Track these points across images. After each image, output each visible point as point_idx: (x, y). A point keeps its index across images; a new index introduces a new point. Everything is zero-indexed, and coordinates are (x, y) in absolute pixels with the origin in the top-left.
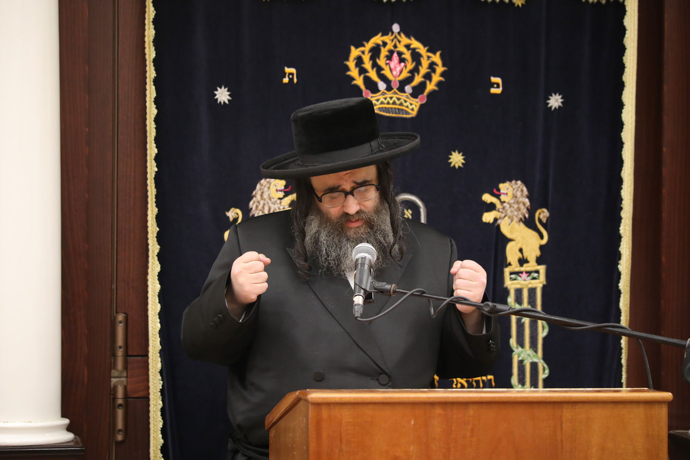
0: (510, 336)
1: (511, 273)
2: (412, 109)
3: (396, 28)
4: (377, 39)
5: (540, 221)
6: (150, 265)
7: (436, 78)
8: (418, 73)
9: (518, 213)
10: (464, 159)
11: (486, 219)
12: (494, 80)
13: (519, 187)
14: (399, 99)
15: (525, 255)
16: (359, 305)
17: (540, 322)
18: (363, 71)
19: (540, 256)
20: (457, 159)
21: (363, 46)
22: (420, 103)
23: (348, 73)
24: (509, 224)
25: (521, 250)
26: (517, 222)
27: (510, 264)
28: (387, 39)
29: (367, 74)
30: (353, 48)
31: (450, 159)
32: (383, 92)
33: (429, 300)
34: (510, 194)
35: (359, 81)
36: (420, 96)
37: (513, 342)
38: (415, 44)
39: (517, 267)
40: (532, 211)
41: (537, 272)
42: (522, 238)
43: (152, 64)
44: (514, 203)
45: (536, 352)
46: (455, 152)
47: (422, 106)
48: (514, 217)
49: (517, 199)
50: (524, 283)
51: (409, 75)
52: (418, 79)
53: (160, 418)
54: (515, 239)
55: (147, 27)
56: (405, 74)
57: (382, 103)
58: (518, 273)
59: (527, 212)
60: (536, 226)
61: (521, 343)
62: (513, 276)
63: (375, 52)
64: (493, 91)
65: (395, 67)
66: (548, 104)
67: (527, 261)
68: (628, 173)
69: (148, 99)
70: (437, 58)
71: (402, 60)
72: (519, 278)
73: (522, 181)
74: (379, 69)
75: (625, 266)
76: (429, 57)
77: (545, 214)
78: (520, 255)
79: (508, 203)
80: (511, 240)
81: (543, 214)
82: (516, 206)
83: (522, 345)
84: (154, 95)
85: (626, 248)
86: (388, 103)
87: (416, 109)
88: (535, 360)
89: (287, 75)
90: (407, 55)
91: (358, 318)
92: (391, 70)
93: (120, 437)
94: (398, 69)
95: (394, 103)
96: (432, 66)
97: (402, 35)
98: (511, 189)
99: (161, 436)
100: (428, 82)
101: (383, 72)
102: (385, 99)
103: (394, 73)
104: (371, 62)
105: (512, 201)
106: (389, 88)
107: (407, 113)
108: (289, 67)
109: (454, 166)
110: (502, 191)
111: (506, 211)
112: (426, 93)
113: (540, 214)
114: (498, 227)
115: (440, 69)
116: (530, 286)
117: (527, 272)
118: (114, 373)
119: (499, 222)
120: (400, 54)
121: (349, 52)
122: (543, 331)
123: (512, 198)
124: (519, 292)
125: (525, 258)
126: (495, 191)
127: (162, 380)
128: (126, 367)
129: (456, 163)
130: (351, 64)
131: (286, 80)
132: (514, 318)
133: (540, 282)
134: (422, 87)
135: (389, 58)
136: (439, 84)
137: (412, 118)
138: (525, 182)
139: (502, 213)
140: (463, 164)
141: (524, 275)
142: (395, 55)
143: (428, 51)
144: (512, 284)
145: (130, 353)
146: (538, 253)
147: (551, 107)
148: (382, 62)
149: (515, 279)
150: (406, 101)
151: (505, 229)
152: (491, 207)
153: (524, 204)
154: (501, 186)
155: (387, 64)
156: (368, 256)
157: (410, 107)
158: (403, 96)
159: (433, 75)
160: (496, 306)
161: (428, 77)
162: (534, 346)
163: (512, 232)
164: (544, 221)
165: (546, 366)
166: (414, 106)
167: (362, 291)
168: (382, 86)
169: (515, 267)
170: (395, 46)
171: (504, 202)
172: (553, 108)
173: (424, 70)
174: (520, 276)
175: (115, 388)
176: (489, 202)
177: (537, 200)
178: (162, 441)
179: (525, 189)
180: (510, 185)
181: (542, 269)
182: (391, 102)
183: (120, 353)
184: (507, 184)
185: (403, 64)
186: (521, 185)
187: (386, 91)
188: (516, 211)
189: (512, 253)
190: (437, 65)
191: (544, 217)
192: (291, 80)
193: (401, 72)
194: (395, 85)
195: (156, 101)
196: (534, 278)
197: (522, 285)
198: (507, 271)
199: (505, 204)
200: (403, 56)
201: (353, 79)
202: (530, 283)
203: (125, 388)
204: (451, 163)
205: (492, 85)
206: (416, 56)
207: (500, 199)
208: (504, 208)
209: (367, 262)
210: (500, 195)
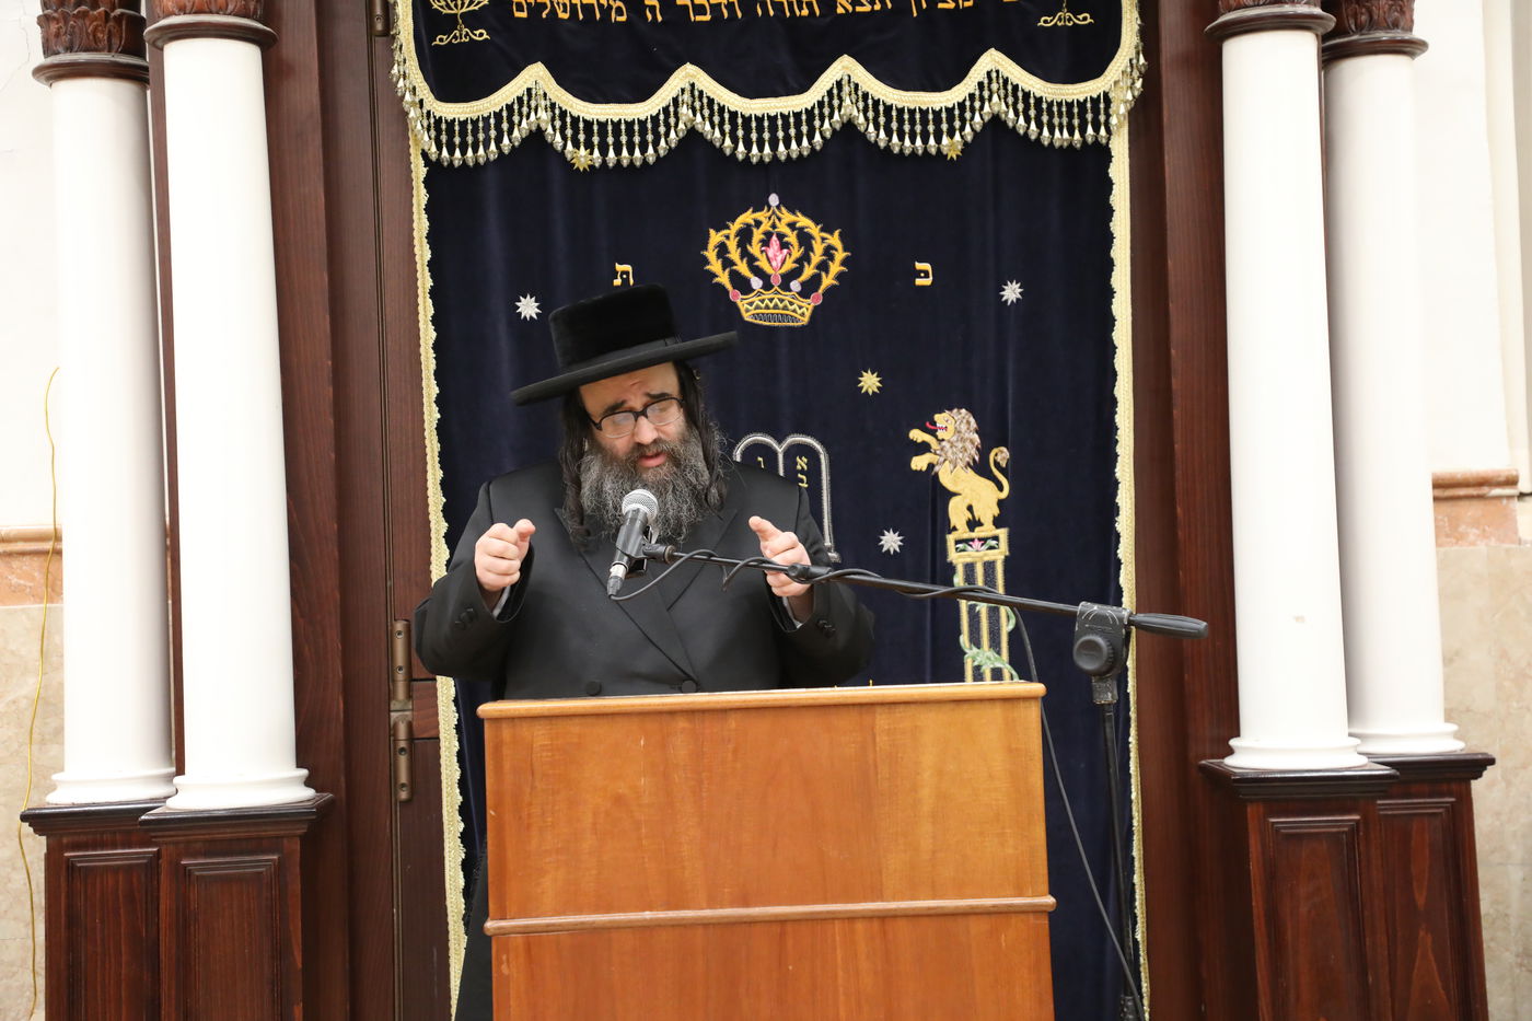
0: (959, 633)
1: (957, 542)
2: (803, 314)
3: (774, 199)
4: (747, 217)
6: (433, 550)
7: (835, 268)
8: (809, 263)
9: (964, 455)
10: (880, 381)
11: (916, 466)
12: (919, 266)
13: (964, 418)
14: (782, 301)
15: (976, 515)
16: (616, 577)
17: (1003, 610)
18: (727, 263)
20: (870, 382)
21: (728, 228)
22: (813, 304)
23: (708, 267)
24: (952, 472)
25: (970, 508)
26: (962, 468)
27: (955, 529)
28: (760, 216)
29: (735, 267)
30: (712, 232)
31: (860, 381)
32: (758, 292)
33: (721, 567)
34: (951, 428)
35: (724, 278)
36: (812, 295)
37: (964, 640)
38: (803, 221)
39: (966, 532)
40: (984, 451)
41: (996, 538)
42: (972, 490)
43: (427, 269)
44: (957, 441)
45: (999, 653)
46: (866, 371)
47: (815, 308)
48: (959, 461)
49: (962, 435)
50: (977, 555)
51: (795, 265)
52: (809, 271)
53: (456, 766)
54: (961, 492)
55: (415, 217)
56: (789, 265)
57: (758, 307)
58: (967, 541)
59: (977, 452)
60: (991, 471)
61: (976, 641)
62: (960, 546)
63: (745, 235)
64: (919, 282)
65: (775, 256)
66: (1002, 296)
67: (980, 524)
68: (1124, 390)
69: (421, 317)
70: (835, 240)
71: (784, 245)
72: (969, 548)
74: (751, 260)
75: (1125, 524)
76: (823, 239)
77: (1003, 455)
78: (969, 515)
79: (949, 441)
80: (955, 494)
81: (1001, 455)
82: (960, 445)
83: (978, 646)
84: (431, 311)
85: (1126, 498)
86: (767, 307)
87: (808, 314)
88: (998, 665)
89: (619, 274)
90: (792, 238)
91: (613, 597)
92: (769, 260)
93: (404, 795)
94: (780, 258)
95: (776, 307)
96: (829, 252)
97: (783, 209)
98: (951, 421)
99: (458, 791)
100: (823, 274)
101: (757, 263)
102: (762, 301)
103: (774, 264)
104: (739, 250)
106: (767, 286)
107: (794, 319)
108: (621, 263)
109: (867, 392)
110: (938, 425)
111: (946, 453)
112: (821, 291)
113: (996, 455)
114: (937, 475)
115: (840, 255)
116: (986, 559)
117: (980, 540)
118: (394, 705)
119: (936, 469)
120: (781, 236)
121: (707, 237)
122: (1007, 625)
123: (954, 435)
124: (969, 568)
125: (977, 518)
126: (928, 424)
127: (458, 712)
128: (409, 696)
129: (869, 387)
130: (711, 254)
131: (617, 282)
132: (964, 605)
133: (1001, 553)
134: (814, 282)
135: (766, 243)
136: (839, 276)
137: (803, 327)
139: (940, 455)
140: (878, 388)
141: (977, 544)
142: (774, 238)
143: (822, 230)
144: (960, 557)
145: (415, 676)
146: (996, 511)
147: (1006, 301)
148: (755, 249)
149: (964, 550)
150: (791, 303)
151: (946, 479)
152: (924, 448)
153: (972, 442)
154: (937, 417)
155: (762, 252)
156: (643, 509)
157: (799, 312)
158: (787, 296)
159: (830, 263)
161: (823, 267)
162: (995, 644)
163: (955, 483)
164: (1003, 464)
165: (1014, 673)
166: (804, 309)
167: (626, 558)
168: (756, 283)
169: (963, 532)
170: (774, 226)
171: (943, 440)
172: (1009, 303)
173: (816, 258)
174: (971, 546)
175: (396, 724)
176: (919, 440)
177: (990, 436)
178: (460, 798)
179: (972, 420)
180: (950, 415)
181: (1003, 533)
182: (771, 305)
183: (400, 676)
184: (946, 414)
185: (785, 251)
186: (966, 414)
187: (762, 291)
188: (961, 452)
189: (957, 513)
190: (836, 250)
191: (1003, 459)
192: (625, 281)
193: (783, 262)
194: (776, 281)
195: (435, 320)
196: (991, 548)
197: (973, 557)
198: (951, 538)
199: (944, 443)
200: (786, 239)
201: (715, 275)
202: (985, 555)
203: (410, 726)
204: (861, 388)
205: (918, 274)
206: (805, 239)
207: (936, 437)
208: (942, 449)
209: (640, 517)
210: (936, 431)
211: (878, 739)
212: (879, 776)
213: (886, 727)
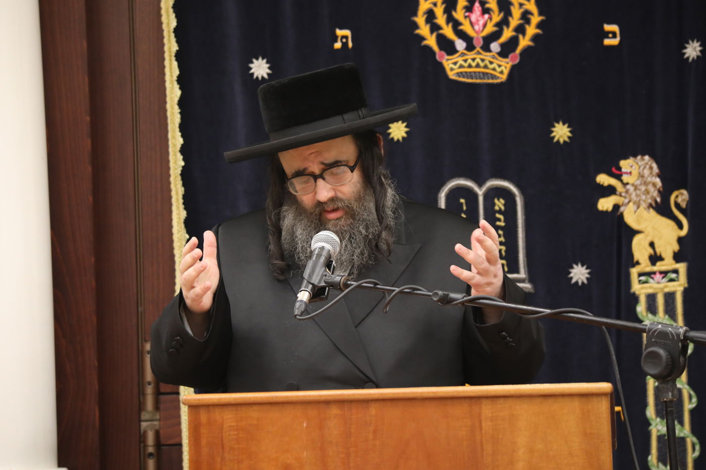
1: (640, 275)
2: (502, 72)
5: (677, 205)
7: (531, 30)
8: (508, 26)
9: (646, 197)
10: (570, 132)
11: (603, 207)
12: (608, 27)
13: (647, 164)
14: (483, 60)
15: (658, 250)
16: (302, 301)
18: (435, 28)
19: (680, 251)
20: (561, 132)
22: (511, 64)
23: (417, 31)
24: (635, 212)
25: (652, 245)
26: (645, 209)
27: (638, 263)
29: (441, 32)
30: (422, 1)
31: (552, 132)
32: (462, 53)
34: (635, 173)
35: (431, 41)
36: (510, 56)
39: (648, 266)
40: (665, 193)
41: (676, 271)
42: (654, 228)
43: (173, 35)
44: (641, 184)
46: (558, 123)
47: (513, 67)
48: (642, 202)
49: (645, 179)
50: (658, 286)
51: (495, 29)
52: (507, 34)
54: (643, 230)
56: (490, 29)
57: (461, 66)
58: (650, 274)
59: (659, 195)
60: (671, 212)
62: (643, 278)
63: (451, 3)
64: (607, 42)
65: (478, 20)
66: (684, 54)
67: (660, 259)
69: (168, 78)
70: (531, 5)
71: (486, 11)
72: (651, 280)
73: (650, 156)
74: (456, 24)
76: (521, 5)
77: (684, 197)
78: (651, 251)
79: (633, 185)
80: (638, 232)
81: (681, 197)
82: (643, 188)
84: (177, 72)
86: (470, 66)
87: (506, 72)
88: (678, 386)
89: (339, 39)
90: (493, 4)
91: (298, 317)
92: (472, 24)
94: (481, 23)
95: (478, 66)
96: (526, 16)
98: (636, 166)
100: (521, 37)
101: (461, 27)
102: (465, 61)
103: (477, 27)
104: (445, 16)
105: (638, 182)
106: (470, 47)
107: (494, 77)
108: (341, 28)
109: (558, 141)
110: (623, 170)
111: (630, 195)
112: (518, 51)
113: (677, 197)
114: (621, 216)
115: (536, 19)
116: (667, 290)
117: (661, 273)
118: (144, 416)
119: (622, 209)
120: (483, 3)
121: (417, 4)
123: (638, 179)
124: (651, 298)
125: (658, 254)
126: (614, 170)
128: (157, 408)
129: (561, 136)
130: (420, 20)
131: (338, 45)
133: (680, 285)
134: (512, 44)
135: (469, 9)
136: (535, 38)
137: (502, 84)
138: (653, 157)
139: (625, 197)
140: (569, 137)
141: (658, 277)
142: (477, 4)
144: (642, 288)
145: (162, 391)
146: (676, 247)
147: (688, 58)
148: (459, 15)
149: (646, 282)
150: (491, 63)
151: (630, 217)
152: (610, 191)
153: (654, 185)
154: (623, 163)
155: (466, 17)
157: (499, 70)
158: (487, 56)
159: (527, 27)
160: (448, 295)
161: (520, 30)
163: (638, 222)
164: (684, 205)
165: (692, 393)
166: (503, 68)
167: (311, 286)
168: (460, 45)
169: (645, 266)
171: (627, 184)
172: (691, 59)
173: (515, 21)
174: (653, 278)
175: (145, 433)
176: (606, 184)
177: (671, 180)
179: (655, 166)
180: (634, 161)
181: (682, 267)
182: (474, 64)
183: (149, 390)
184: (631, 161)
185: (486, 16)
186: (649, 161)
187: (465, 52)
188: (644, 194)
189: (640, 249)
190: (532, 14)
191: (683, 200)
192: (345, 45)
193: (485, 25)
194: (478, 43)
195: (179, 80)
196: (671, 280)
197: (655, 289)
198: (634, 272)
199: (628, 187)
200: (487, 6)
201: (423, 39)
202: (666, 287)
203: (157, 434)
204: (554, 137)
205: (606, 35)
206: (505, 5)
207: (621, 181)
210: (621, 175)
211: (483, 425)
212: (485, 453)
213: (490, 415)
